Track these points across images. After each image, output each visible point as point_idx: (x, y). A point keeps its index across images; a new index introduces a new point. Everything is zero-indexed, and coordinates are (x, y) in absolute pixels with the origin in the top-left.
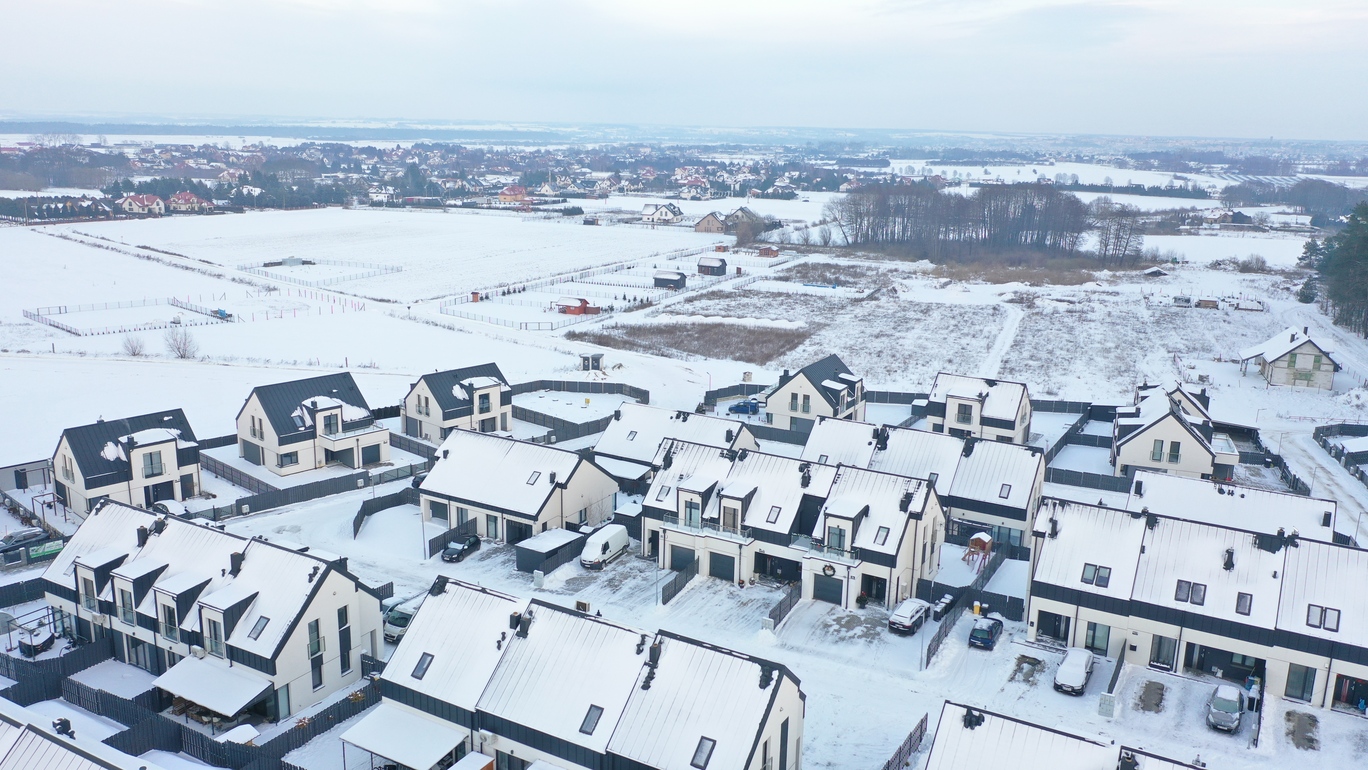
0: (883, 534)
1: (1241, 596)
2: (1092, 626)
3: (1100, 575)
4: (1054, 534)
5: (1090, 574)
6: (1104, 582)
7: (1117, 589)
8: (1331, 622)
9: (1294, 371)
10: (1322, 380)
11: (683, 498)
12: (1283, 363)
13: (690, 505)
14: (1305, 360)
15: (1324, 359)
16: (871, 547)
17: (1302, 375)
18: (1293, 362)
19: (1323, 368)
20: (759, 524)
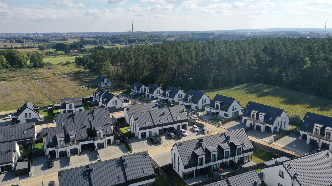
9: (104, 84)
10: (109, 84)
11: (58, 140)
12: (102, 83)
13: (61, 141)
14: (106, 81)
15: (109, 80)
16: (107, 134)
17: (106, 84)
18: (104, 82)
19: (109, 82)
20: (80, 139)
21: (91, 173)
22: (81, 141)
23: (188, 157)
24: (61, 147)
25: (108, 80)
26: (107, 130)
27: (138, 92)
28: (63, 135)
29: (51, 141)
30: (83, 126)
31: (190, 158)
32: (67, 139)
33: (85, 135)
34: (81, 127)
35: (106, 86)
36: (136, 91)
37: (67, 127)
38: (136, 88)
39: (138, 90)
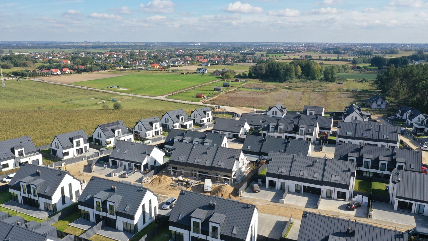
9: (377, 105)
10: (383, 106)
11: (271, 126)
12: (375, 103)
13: (272, 128)
14: (379, 102)
15: (384, 102)
16: (308, 132)
17: (379, 106)
18: (377, 103)
19: (383, 104)
20: (286, 130)
21: (264, 142)
22: (286, 132)
23: (341, 156)
24: (272, 132)
25: (382, 102)
26: (310, 130)
27: (402, 117)
28: (275, 124)
29: (266, 126)
30: (292, 122)
31: (342, 156)
32: (276, 128)
33: (291, 128)
34: (291, 122)
35: (379, 107)
36: (400, 116)
37: (280, 119)
38: (400, 111)
39: (402, 115)
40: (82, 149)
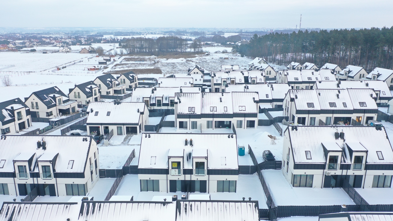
0: (261, 80)
1: (316, 78)
2: (297, 87)
3: (297, 79)
4: (288, 75)
5: (295, 79)
6: (298, 80)
7: (300, 80)
8: (328, 79)
20: (238, 82)
40: (24, 122)
